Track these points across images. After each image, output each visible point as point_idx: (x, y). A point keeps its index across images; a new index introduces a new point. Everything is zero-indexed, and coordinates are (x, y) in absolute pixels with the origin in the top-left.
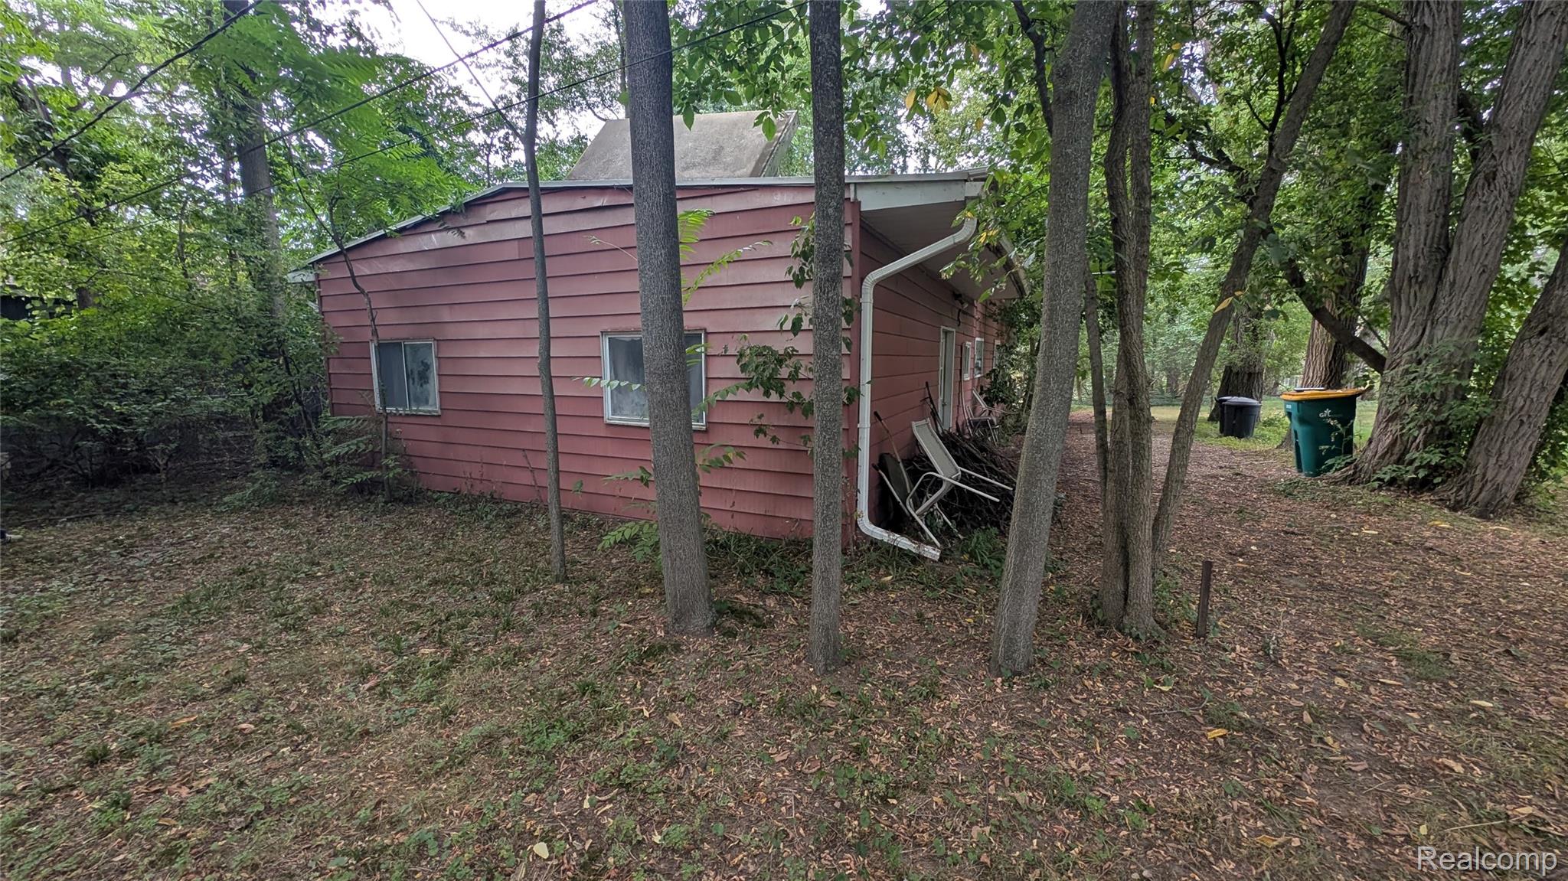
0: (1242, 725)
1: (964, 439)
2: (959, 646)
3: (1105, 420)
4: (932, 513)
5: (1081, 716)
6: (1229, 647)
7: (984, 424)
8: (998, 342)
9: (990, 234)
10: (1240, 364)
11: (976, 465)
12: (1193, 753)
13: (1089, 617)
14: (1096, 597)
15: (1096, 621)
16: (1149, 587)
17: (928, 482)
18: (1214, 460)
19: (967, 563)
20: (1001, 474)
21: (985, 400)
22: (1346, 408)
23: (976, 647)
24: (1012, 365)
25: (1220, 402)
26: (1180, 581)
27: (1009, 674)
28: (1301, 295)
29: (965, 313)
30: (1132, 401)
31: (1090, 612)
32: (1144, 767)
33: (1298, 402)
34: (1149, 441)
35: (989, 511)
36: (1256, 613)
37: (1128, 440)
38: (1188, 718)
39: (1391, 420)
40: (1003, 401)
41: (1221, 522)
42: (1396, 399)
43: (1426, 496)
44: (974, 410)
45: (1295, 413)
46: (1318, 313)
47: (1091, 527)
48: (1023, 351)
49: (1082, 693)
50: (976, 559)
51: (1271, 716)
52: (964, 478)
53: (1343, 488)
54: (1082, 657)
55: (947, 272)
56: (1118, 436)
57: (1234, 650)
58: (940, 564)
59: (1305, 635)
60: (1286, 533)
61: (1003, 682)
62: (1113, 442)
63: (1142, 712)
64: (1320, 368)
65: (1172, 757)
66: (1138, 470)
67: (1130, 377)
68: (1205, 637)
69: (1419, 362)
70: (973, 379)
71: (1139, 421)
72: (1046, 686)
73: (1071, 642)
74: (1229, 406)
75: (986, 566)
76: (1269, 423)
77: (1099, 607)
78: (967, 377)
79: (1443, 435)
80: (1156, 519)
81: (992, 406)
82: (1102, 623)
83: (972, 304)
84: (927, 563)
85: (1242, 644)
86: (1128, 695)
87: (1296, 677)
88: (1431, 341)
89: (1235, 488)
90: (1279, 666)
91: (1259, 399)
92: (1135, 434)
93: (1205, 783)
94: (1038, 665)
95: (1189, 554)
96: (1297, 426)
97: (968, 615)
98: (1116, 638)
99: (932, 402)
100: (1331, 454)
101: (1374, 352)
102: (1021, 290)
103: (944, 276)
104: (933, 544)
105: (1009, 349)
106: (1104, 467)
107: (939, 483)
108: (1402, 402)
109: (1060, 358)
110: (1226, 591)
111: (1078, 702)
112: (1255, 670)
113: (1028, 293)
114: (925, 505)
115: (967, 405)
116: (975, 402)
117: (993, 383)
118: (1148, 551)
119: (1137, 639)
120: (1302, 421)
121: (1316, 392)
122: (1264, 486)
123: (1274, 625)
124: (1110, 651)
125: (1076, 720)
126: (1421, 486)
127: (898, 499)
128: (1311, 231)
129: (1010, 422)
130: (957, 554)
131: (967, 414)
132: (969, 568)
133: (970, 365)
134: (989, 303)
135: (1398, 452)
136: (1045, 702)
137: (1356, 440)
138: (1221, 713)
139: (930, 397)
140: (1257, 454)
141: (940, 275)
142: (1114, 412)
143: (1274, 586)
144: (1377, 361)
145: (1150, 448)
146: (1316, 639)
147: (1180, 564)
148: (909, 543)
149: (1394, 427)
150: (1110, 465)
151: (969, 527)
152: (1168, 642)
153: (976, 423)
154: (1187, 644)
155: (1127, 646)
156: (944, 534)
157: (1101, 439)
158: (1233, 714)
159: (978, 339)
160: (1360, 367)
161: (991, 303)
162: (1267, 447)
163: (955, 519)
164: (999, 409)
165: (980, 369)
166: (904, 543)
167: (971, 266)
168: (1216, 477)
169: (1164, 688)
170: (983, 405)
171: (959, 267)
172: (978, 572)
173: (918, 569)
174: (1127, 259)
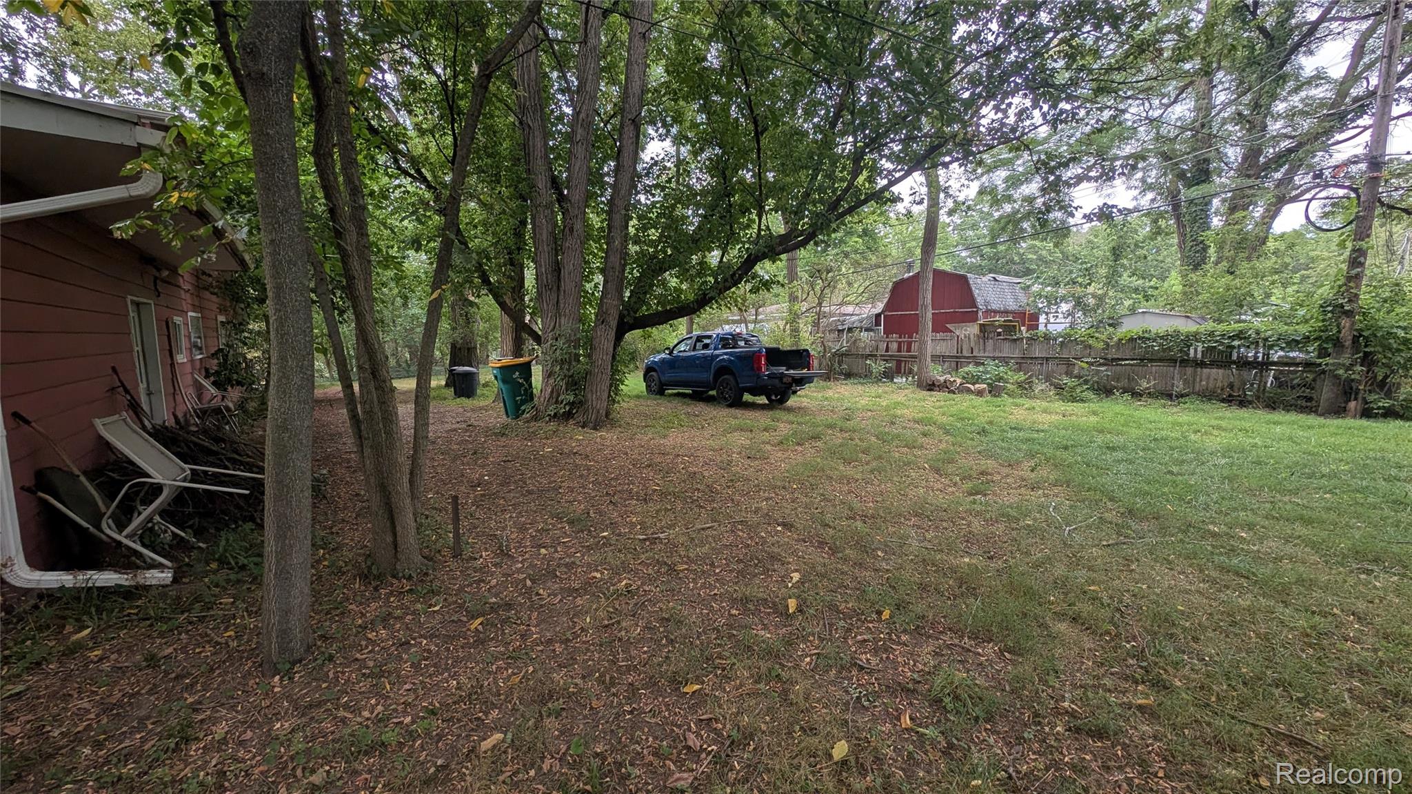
0: (493, 609)
1: (188, 432)
2: (219, 667)
3: (353, 393)
4: (151, 529)
5: (368, 668)
6: (477, 556)
7: (218, 411)
8: (222, 318)
9: (185, 195)
10: (461, 342)
11: (211, 459)
12: (462, 647)
13: (365, 577)
14: (369, 556)
15: (372, 578)
16: (413, 531)
17: (137, 493)
18: (453, 417)
19: (215, 572)
20: (248, 463)
21: (214, 383)
22: (526, 369)
23: (242, 658)
24: (245, 344)
25: (451, 371)
26: (438, 518)
27: (288, 666)
28: (490, 291)
29: (165, 281)
30: (374, 373)
31: (366, 572)
32: (428, 680)
33: (500, 368)
34: (395, 407)
35: (238, 507)
36: (493, 524)
37: (376, 409)
38: (456, 622)
39: (549, 376)
40: (239, 383)
41: (463, 464)
42: (550, 363)
43: (571, 422)
44: (200, 397)
45: (499, 377)
46: (502, 305)
47: (357, 495)
48: (257, 328)
49: (367, 647)
50: (229, 563)
51: (509, 593)
52: (195, 477)
53: (532, 424)
54: (363, 615)
55: (122, 229)
56: (367, 406)
57: (481, 557)
58: (175, 586)
59: (522, 529)
60: (504, 462)
61: (281, 680)
62: (364, 412)
63: (421, 636)
64: (509, 345)
65: (447, 658)
66: (389, 433)
67: (369, 353)
68: (461, 555)
69: (557, 340)
70: (192, 361)
71: (383, 391)
72: (331, 658)
73: (351, 607)
74: (459, 374)
75: (243, 568)
76: (486, 385)
77: (373, 564)
78: (181, 358)
79: (574, 383)
80: (411, 473)
81: (225, 390)
82: (379, 577)
83: (174, 271)
84: (154, 592)
85: (486, 550)
86: (407, 628)
87: (520, 559)
88: (560, 326)
89: (470, 436)
90: (510, 556)
91: (477, 368)
92: (382, 403)
93: (474, 665)
94: (319, 643)
95: (443, 495)
96: (502, 385)
97: (226, 630)
98: (392, 585)
99: (127, 391)
100: (523, 402)
101: (535, 332)
102: (243, 263)
103: (117, 234)
104: (160, 566)
105: (240, 327)
106: (359, 436)
107: (157, 489)
108: (553, 366)
109: (295, 336)
110: (471, 515)
111: (364, 656)
112: (495, 565)
113: (252, 266)
114: (137, 522)
115: (188, 392)
116: (199, 388)
117: (223, 365)
118: (408, 501)
119: (410, 578)
120: (504, 381)
121: (508, 360)
122: (488, 431)
123: (504, 529)
124: (388, 599)
125: (364, 674)
126: (568, 416)
127: (85, 524)
128: (490, 246)
129: (252, 406)
130: (199, 567)
131: (189, 401)
132: (221, 577)
133: (184, 343)
134: (198, 273)
135: (555, 397)
136: (331, 675)
137: (535, 391)
138: (479, 607)
139: (123, 385)
140: (481, 408)
141: (111, 232)
142: (361, 386)
143: (502, 502)
144: (538, 339)
145: (396, 414)
146: (527, 529)
147: (437, 505)
148: (116, 576)
149: (551, 381)
150: (364, 433)
151: (212, 531)
152: (434, 570)
153: (204, 412)
154: (449, 566)
155: (402, 588)
156: (174, 550)
157: (352, 411)
158: (485, 603)
159: (190, 314)
160: (530, 343)
161: (204, 273)
162: (487, 403)
163: (191, 527)
164: (235, 394)
165: (200, 349)
166: (107, 578)
167: (161, 228)
168: (455, 430)
169: (437, 608)
170: (213, 390)
171: (142, 227)
172: (233, 577)
173: (139, 603)
174: (349, 248)
